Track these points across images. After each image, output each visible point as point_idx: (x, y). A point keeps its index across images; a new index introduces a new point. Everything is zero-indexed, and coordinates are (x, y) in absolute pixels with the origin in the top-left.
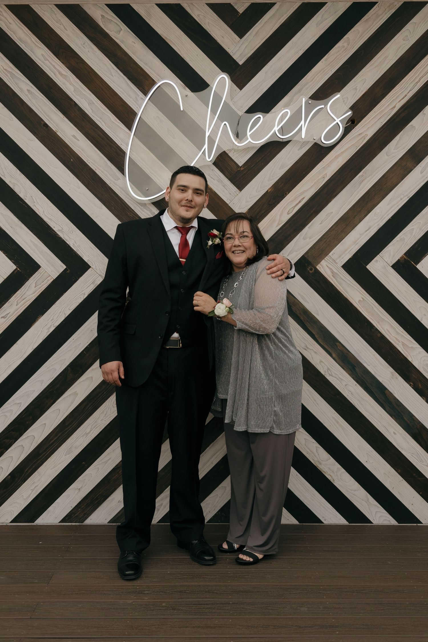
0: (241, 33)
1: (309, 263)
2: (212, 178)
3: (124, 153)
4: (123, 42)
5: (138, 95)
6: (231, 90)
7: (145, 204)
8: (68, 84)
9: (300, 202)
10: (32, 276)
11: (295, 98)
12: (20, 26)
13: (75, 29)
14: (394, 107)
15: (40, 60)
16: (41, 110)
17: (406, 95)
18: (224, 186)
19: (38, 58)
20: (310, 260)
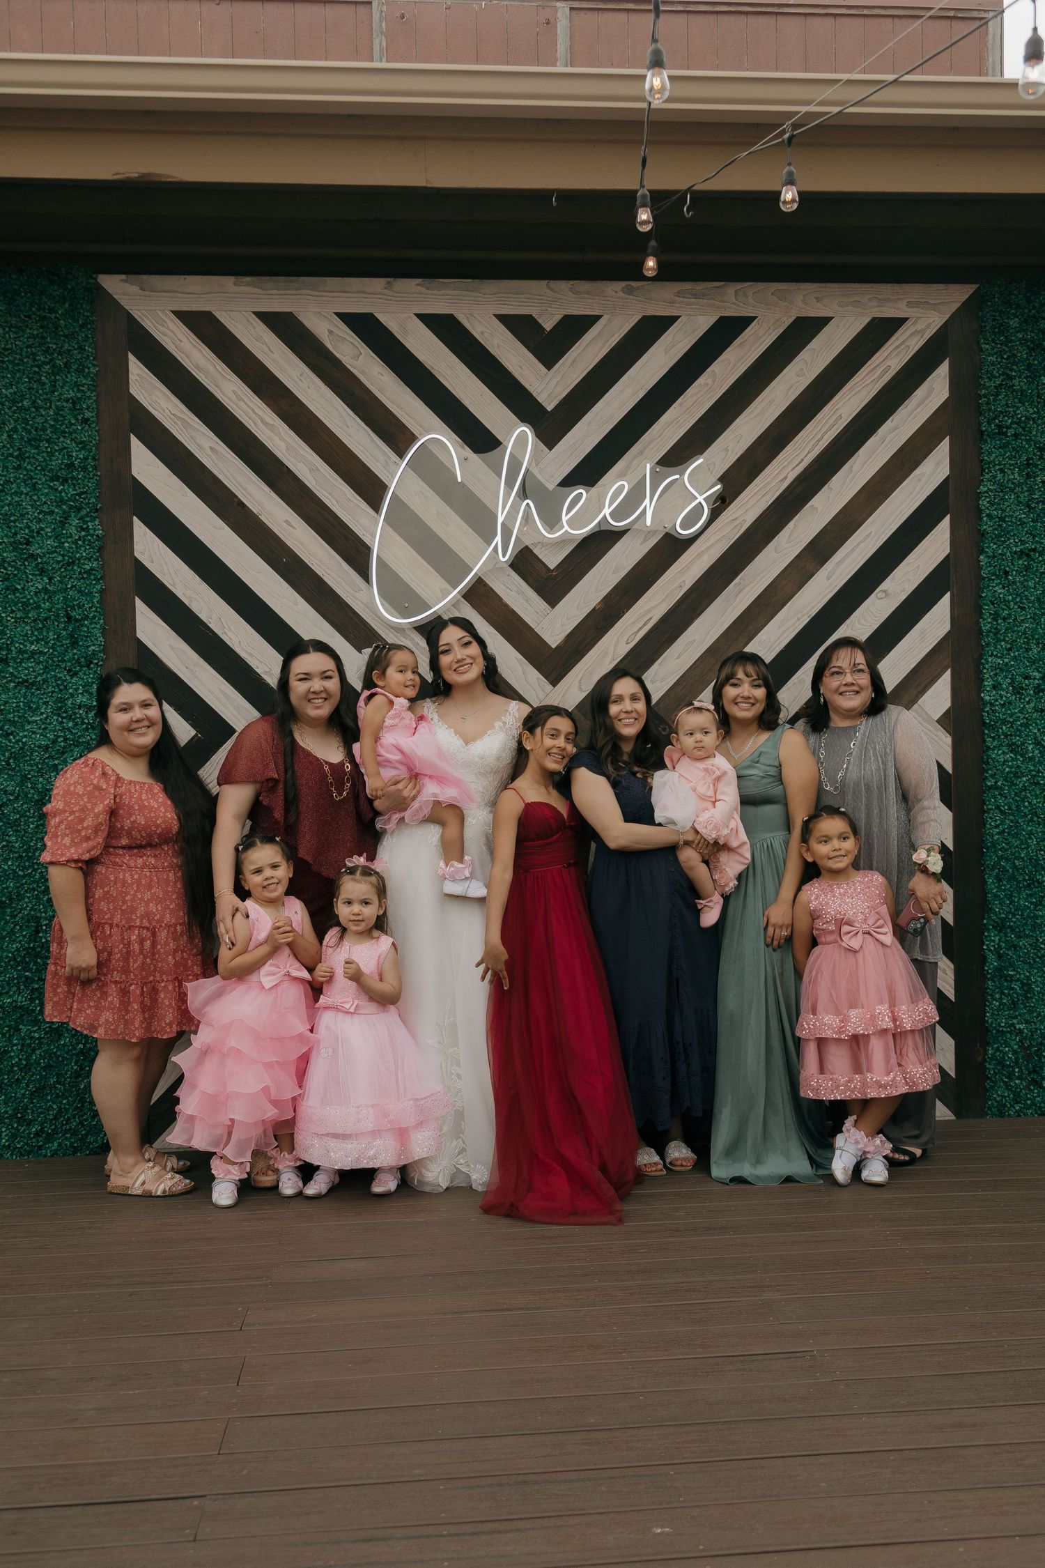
0: (549, 364)
1: (662, 720)
2: (507, 588)
3: (368, 550)
4: (363, 373)
5: (390, 458)
6: (535, 450)
7: (404, 629)
8: (276, 438)
9: (645, 625)
10: (222, 746)
11: (635, 462)
12: (197, 345)
13: (286, 351)
14: (786, 478)
15: (230, 400)
16: (233, 480)
17: (802, 460)
18: (527, 601)
19: (227, 397)
20: (662, 714)
